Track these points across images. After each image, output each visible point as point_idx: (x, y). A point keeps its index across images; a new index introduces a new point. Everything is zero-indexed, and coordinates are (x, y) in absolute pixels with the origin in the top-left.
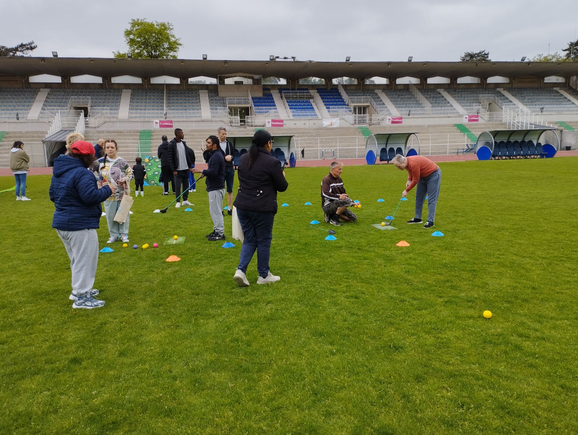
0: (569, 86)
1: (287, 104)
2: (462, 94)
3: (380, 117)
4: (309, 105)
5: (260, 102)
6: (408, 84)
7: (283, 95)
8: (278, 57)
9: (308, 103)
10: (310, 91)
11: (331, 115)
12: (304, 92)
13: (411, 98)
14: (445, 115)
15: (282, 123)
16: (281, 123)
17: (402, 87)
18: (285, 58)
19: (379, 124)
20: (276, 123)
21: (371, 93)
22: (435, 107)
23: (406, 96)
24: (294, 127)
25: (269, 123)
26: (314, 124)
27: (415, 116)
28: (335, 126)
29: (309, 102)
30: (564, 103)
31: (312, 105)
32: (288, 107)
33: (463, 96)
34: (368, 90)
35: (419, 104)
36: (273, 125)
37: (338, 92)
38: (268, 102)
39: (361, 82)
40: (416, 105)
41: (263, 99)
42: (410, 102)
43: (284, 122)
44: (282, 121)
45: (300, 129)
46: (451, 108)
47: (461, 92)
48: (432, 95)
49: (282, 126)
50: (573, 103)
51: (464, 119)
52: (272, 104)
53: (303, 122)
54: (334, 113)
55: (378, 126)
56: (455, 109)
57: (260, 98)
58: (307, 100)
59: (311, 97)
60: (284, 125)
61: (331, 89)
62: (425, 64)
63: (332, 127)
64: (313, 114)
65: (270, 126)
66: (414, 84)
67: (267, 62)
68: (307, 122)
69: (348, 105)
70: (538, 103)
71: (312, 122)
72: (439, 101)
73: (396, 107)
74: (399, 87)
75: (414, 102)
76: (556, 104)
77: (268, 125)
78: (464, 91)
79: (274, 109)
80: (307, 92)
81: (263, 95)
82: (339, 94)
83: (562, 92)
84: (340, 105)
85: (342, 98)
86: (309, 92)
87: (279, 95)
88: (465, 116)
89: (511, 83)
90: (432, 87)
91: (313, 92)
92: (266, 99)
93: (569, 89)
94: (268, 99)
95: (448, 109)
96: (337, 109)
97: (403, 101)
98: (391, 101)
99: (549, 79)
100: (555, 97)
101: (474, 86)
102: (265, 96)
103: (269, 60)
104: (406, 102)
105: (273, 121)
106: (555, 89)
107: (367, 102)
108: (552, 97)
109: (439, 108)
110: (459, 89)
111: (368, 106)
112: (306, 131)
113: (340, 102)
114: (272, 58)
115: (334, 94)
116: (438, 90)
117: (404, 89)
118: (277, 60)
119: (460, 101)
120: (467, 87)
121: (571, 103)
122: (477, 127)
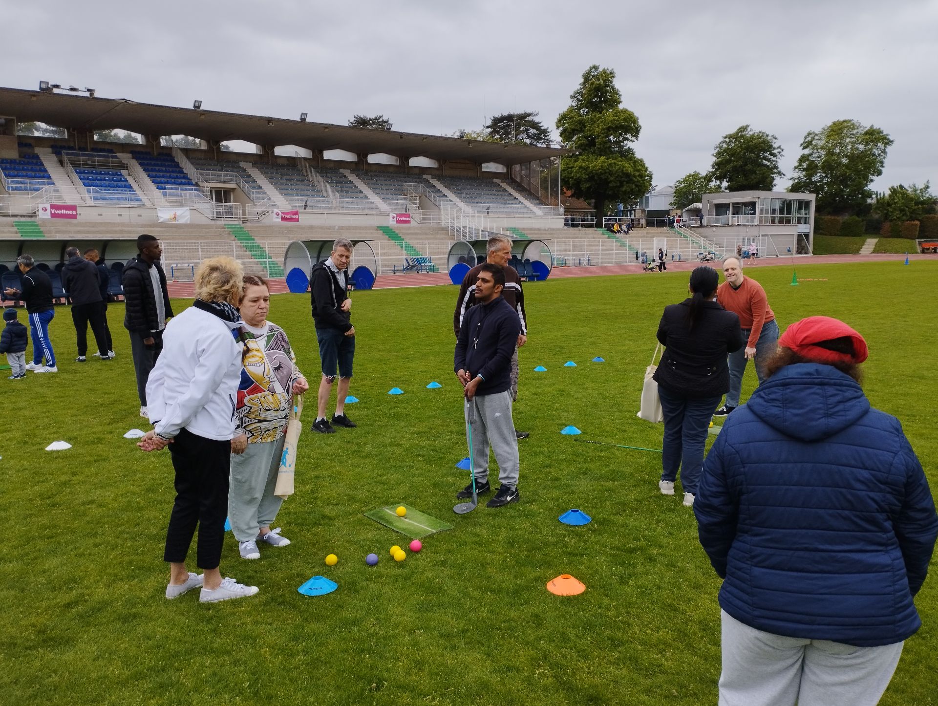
0: (512, 178)
1: (76, 177)
2: (377, 180)
3: (260, 209)
4: (121, 180)
5: (14, 169)
6: (294, 158)
7: (65, 159)
8: (57, 86)
9: (119, 177)
10: (118, 155)
11: (169, 202)
12: (108, 156)
13: (303, 181)
14: (360, 212)
15: (74, 213)
16: (71, 212)
17: (285, 162)
18: (73, 89)
19: (258, 220)
20: (60, 212)
21: (233, 167)
22: (342, 197)
23: (293, 177)
24: (99, 219)
25: (46, 210)
26: (140, 216)
27: (315, 211)
28: (181, 221)
29: (121, 175)
30: (510, 202)
31: (127, 181)
32: (81, 182)
33: (379, 182)
34: (229, 162)
35: (317, 192)
36: (53, 215)
37: (173, 160)
38: (32, 170)
39: (215, 147)
40: (314, 193)
41: (20, 163)
42: (303, 187)
43: (79, 210)
44: (73, 208)
45: (113, 224)
46: (366, 200)
47: (376, 176)
48: (334, 178)
49: (74, 217)
50: (520, 202)
51: (391, 219)
52: (43, 174)
53: (118, 211)
54: (174, 198)
55: (257, 224)
56: (372, 203)
57: (12, 162)
58: (115, 171)
59: (124, 167)
60: (78, 217)
61: (159, 154)
62: (327, 128)
63: (176, 222)
64: (133, 197)
65: (49, 217)
66: (305, 159)
67: (33, 94)
68: (125, 213)
69: (197, 185)
70: (479, 200)
71: (134, 213)
72: (346, 189)
73: (282, 194)
74: (279, 161)
75: (309, 188)
76: (502, 203)
77: (44, 215)
78: (380, 176)
79: (48, 184)
80: (112, 157)
81: (20, 156)
82: (177, 165)
83: (505, 186)
84: (181, 183)
85: (182, 172)
86: (116, 157)
87: (54, 158)
88: (392, 214)
89: (440, 168)
90: (332, 165)
91: (124, 157)
92: (28, 164)
93: (512, 183)
94: (32, 164)
95: (362, 203)
96: (179, 191)
97: (292, 185)
98: (271, 183)
99: (487, 167)
100: (498, 193)
101: (392, 170)
102: (24, 157)
103: (38, 89)
104: (297, 187)
105: (53, 207)
106: (495, 181)
107: (230, 181)
108: (494, 192)
109: (350, 200)
110: (371, 171)
111: (233, 189)
112: (126, 229)
113: (182, 179)
114: (44, 86)
115: (167, 164)
116: (342, 171)
117: (288, 165)
118: (56, 91)
119: (377, 191)
120: (382, 169)
121: (518, 202)
122: (409, 231)
